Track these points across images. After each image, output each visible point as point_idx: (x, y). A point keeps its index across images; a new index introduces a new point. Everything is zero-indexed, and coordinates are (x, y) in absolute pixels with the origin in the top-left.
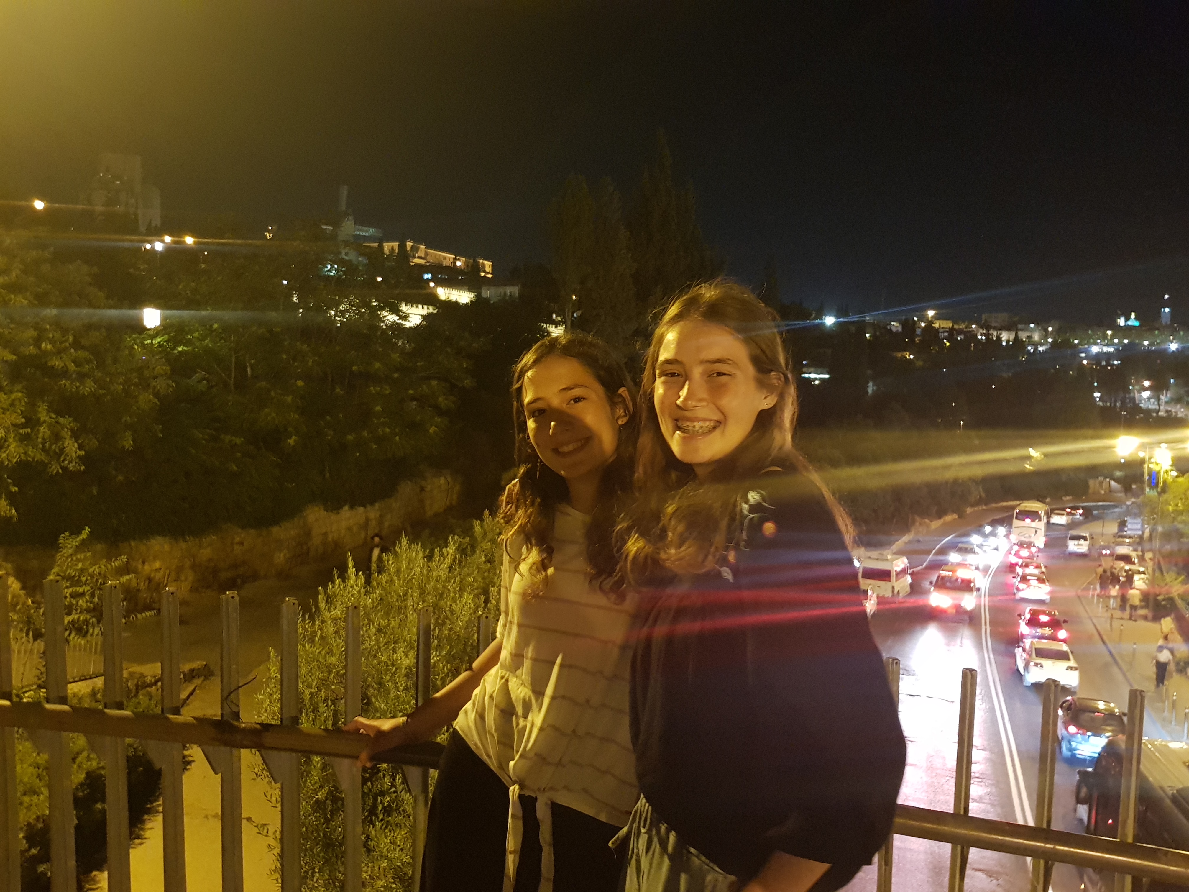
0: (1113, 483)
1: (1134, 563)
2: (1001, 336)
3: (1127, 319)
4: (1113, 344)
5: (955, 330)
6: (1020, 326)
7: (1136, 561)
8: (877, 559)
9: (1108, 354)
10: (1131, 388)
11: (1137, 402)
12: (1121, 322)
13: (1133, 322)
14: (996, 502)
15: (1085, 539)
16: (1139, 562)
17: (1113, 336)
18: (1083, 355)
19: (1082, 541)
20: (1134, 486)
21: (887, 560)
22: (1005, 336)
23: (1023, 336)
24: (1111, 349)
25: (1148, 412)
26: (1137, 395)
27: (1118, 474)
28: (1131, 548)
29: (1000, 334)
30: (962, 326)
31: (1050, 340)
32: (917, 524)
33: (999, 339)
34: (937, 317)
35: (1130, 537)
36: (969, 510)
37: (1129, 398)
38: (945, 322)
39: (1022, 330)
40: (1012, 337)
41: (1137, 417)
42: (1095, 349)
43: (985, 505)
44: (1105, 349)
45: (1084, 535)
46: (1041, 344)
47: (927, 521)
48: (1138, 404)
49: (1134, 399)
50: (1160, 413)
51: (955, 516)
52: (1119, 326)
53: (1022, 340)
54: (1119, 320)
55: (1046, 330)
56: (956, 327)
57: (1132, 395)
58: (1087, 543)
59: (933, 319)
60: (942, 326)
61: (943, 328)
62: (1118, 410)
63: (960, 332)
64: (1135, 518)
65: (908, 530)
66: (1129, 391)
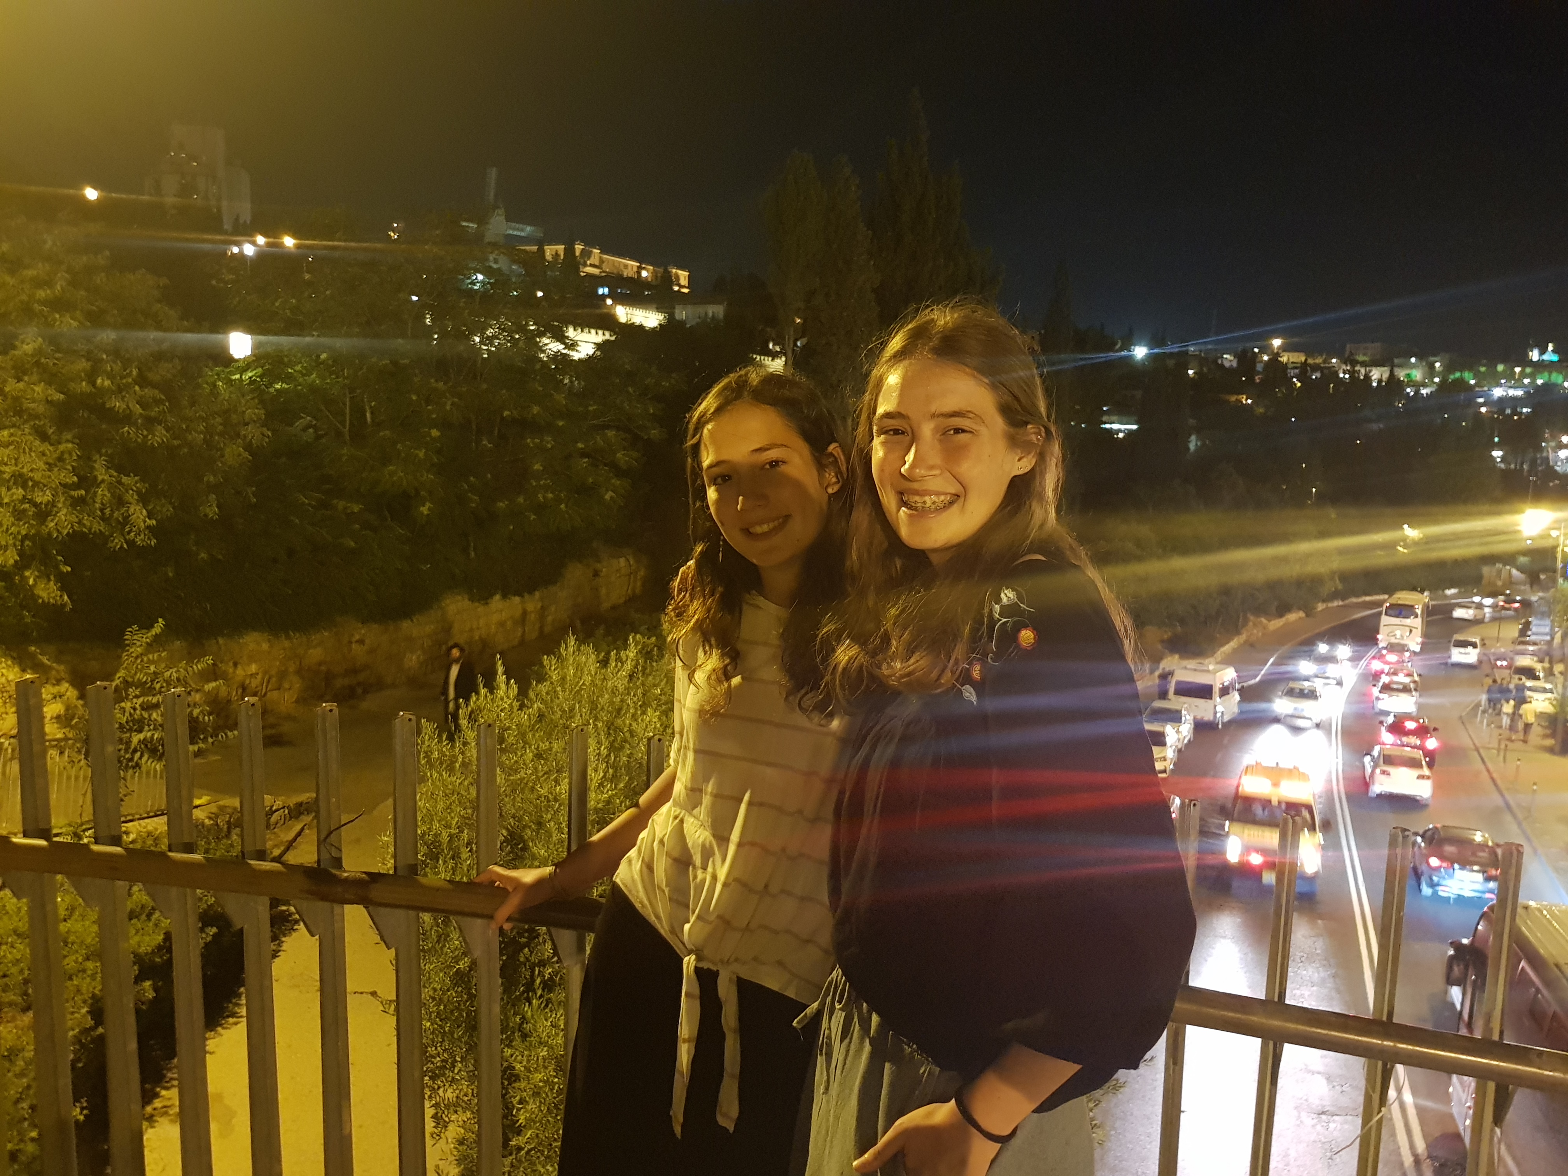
0: (1514, 572)
1: (1537, 678)
2: (1371, 374)
3: (1543, 351)
4: (1524, 386)
5: (1310, 365)
6: (1396, 361)
7: (1541, 675)
8: (1195, 670)
9: (1514, 399)
10: (1543, 444)
11: (1551, 464)
12: (1535, 355)
13: (1550, 356)
14: (1358, 596)
15: (1474, 645)
16: (1545, 677)
17: (1523, 375)
18: (1481, 400)
19: (1470, 649)
20: (1542, 577)
21: (1208, 671)
22: (1377, 374)
23: (1401, 374)
24: (1519, 393)
26: (1551, 455)
27: (1522, 560)
28: (1535, 659)
29: (1370, 371)
30: (1319, 360)
31: (1437, 380)
32: (1251, 624)
33: (1367, 377)
34: (1285, 348)
35: (1535, 644)
36: (1321, 607)
37: (1541, 458)
38: (1296, 354)
39: (1400, 366)
40: (1386, 376)
41: (1551, 484)
42: (1498, 392)
43: (1343, 601)
44: (1512, 392)
45: (1474, 640)
46: (1425, 385)
47: (1263, 620)
48: (1553, 467)
49: (1548, 458)
51: (1302, 614)
52: (1532, 361)
53: (1399, 379)
54: (1530, 353)
55: (1432, 366)
56: (1310, 361)
57: (1545, 454)
58: (1477, 651)
59: (1280, 351)
60: (1292, 360)
61: (1293, 363)
62: (1525, 473)
63: (1316, 368)
64: (1541, 619)
65: (1238, 633)
66: (1541, 449)
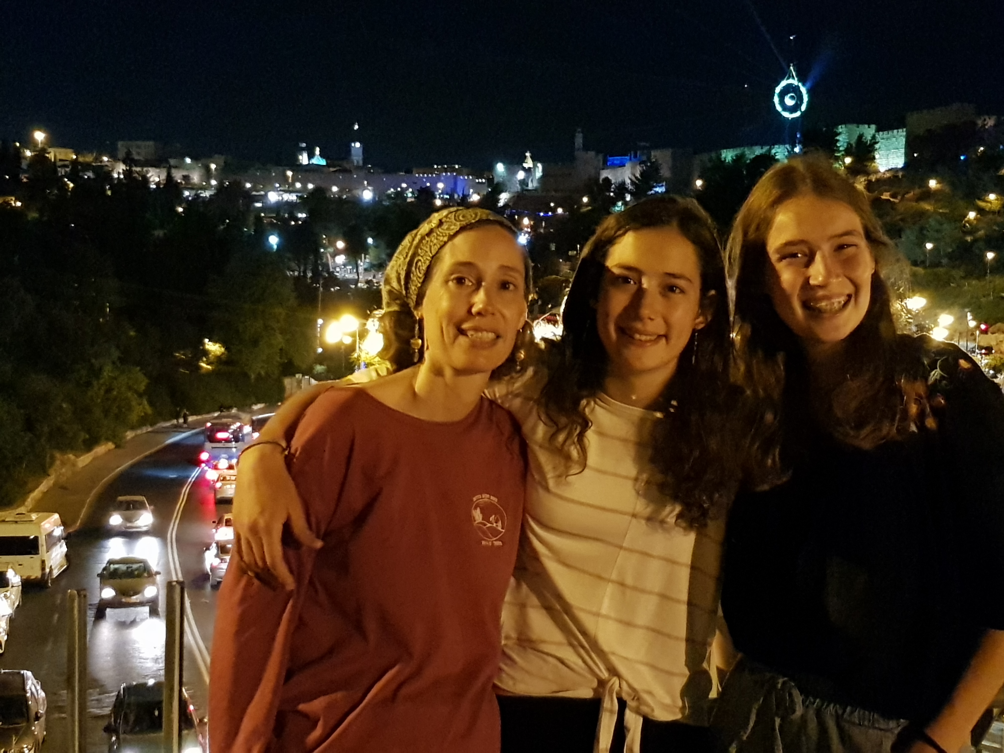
0: (313, 381)
2: (148, 175)
3: (311, 155)
4: (295, 190)
5: (81, 164)
6: (172, 162)
9: (289, 204)
10: (322, 250)
11: (331, 270)
13: (318, 160)
17: (295, 179)
18: (259, 205)
22: (154, 176)
23: (178, 176)
24: (293, 197)
25: (345, 283)
26: (330, 261)
29: (147, 172)
30: (89, 158)
31: (214, 182)
32: (58, 462)
33: (146, 180)
36: (130, 435)
37: (322, 265)
38: (63, 150)
39: (176, 167)
40: (163, 176)
41: (332, 289)
42: (273, 197)
43: (152, 425)
44: (286, 197)
46: (204, 189)
47: (71, 456)
48: (333, 272)
49: (326, 266)
50: (359, 285)
51: (111, 445)
52: (301, 165)
53: (177, 181)
54: (300, 157)
55: (208, 169)
56: (81, 159)
57: (324, 260)
59: (46, 147)
60: (59, 157)
61: (61, 160)
62: (309, 281)
63: (87, 167)
65: (45, 473)
66: (318, 256)
